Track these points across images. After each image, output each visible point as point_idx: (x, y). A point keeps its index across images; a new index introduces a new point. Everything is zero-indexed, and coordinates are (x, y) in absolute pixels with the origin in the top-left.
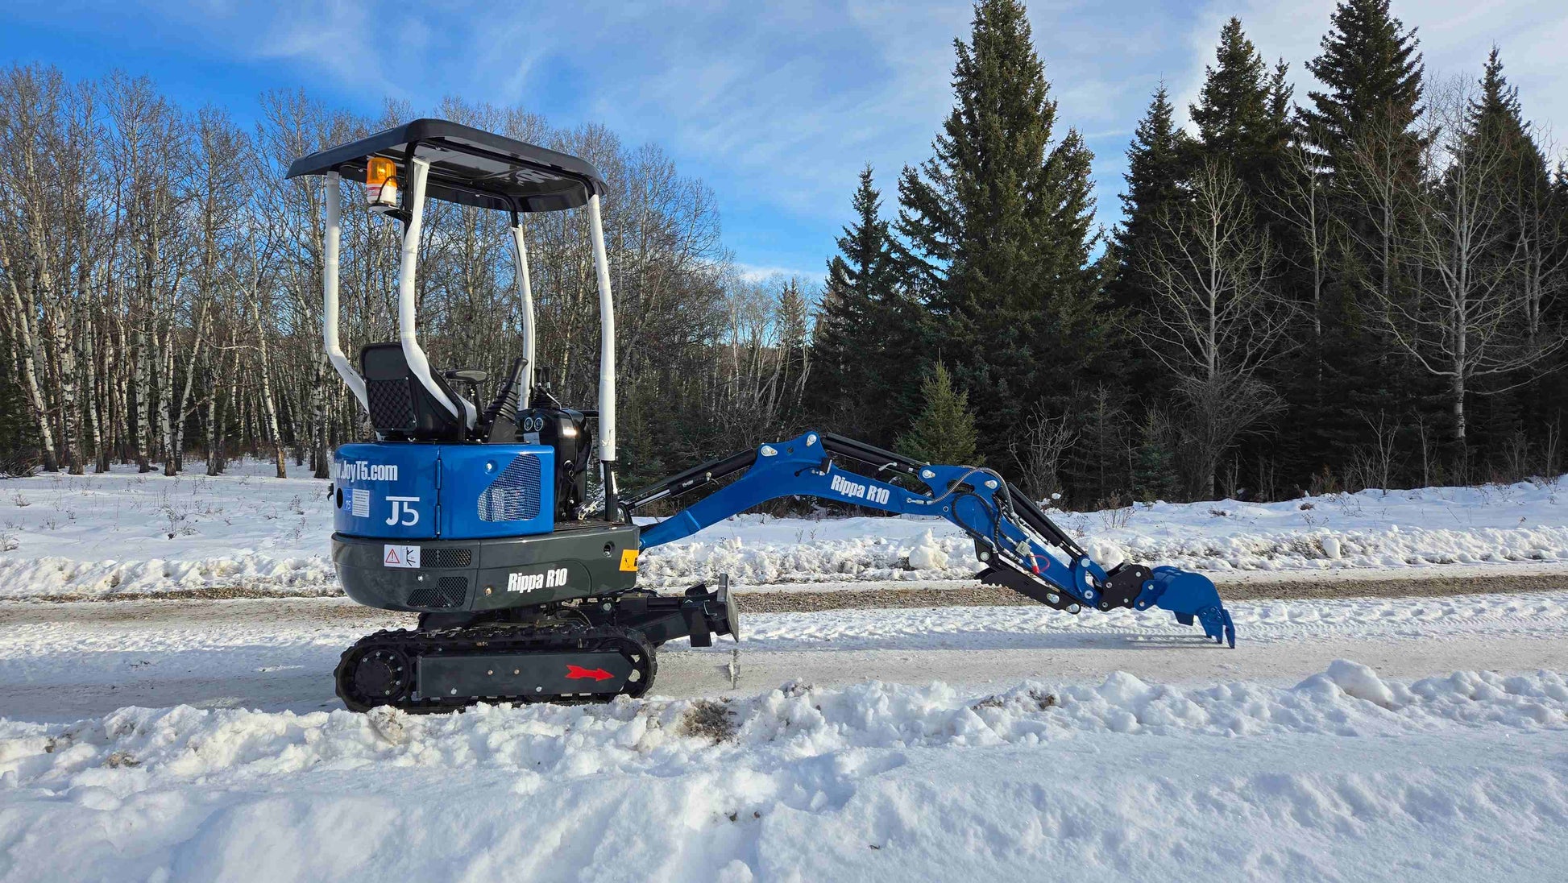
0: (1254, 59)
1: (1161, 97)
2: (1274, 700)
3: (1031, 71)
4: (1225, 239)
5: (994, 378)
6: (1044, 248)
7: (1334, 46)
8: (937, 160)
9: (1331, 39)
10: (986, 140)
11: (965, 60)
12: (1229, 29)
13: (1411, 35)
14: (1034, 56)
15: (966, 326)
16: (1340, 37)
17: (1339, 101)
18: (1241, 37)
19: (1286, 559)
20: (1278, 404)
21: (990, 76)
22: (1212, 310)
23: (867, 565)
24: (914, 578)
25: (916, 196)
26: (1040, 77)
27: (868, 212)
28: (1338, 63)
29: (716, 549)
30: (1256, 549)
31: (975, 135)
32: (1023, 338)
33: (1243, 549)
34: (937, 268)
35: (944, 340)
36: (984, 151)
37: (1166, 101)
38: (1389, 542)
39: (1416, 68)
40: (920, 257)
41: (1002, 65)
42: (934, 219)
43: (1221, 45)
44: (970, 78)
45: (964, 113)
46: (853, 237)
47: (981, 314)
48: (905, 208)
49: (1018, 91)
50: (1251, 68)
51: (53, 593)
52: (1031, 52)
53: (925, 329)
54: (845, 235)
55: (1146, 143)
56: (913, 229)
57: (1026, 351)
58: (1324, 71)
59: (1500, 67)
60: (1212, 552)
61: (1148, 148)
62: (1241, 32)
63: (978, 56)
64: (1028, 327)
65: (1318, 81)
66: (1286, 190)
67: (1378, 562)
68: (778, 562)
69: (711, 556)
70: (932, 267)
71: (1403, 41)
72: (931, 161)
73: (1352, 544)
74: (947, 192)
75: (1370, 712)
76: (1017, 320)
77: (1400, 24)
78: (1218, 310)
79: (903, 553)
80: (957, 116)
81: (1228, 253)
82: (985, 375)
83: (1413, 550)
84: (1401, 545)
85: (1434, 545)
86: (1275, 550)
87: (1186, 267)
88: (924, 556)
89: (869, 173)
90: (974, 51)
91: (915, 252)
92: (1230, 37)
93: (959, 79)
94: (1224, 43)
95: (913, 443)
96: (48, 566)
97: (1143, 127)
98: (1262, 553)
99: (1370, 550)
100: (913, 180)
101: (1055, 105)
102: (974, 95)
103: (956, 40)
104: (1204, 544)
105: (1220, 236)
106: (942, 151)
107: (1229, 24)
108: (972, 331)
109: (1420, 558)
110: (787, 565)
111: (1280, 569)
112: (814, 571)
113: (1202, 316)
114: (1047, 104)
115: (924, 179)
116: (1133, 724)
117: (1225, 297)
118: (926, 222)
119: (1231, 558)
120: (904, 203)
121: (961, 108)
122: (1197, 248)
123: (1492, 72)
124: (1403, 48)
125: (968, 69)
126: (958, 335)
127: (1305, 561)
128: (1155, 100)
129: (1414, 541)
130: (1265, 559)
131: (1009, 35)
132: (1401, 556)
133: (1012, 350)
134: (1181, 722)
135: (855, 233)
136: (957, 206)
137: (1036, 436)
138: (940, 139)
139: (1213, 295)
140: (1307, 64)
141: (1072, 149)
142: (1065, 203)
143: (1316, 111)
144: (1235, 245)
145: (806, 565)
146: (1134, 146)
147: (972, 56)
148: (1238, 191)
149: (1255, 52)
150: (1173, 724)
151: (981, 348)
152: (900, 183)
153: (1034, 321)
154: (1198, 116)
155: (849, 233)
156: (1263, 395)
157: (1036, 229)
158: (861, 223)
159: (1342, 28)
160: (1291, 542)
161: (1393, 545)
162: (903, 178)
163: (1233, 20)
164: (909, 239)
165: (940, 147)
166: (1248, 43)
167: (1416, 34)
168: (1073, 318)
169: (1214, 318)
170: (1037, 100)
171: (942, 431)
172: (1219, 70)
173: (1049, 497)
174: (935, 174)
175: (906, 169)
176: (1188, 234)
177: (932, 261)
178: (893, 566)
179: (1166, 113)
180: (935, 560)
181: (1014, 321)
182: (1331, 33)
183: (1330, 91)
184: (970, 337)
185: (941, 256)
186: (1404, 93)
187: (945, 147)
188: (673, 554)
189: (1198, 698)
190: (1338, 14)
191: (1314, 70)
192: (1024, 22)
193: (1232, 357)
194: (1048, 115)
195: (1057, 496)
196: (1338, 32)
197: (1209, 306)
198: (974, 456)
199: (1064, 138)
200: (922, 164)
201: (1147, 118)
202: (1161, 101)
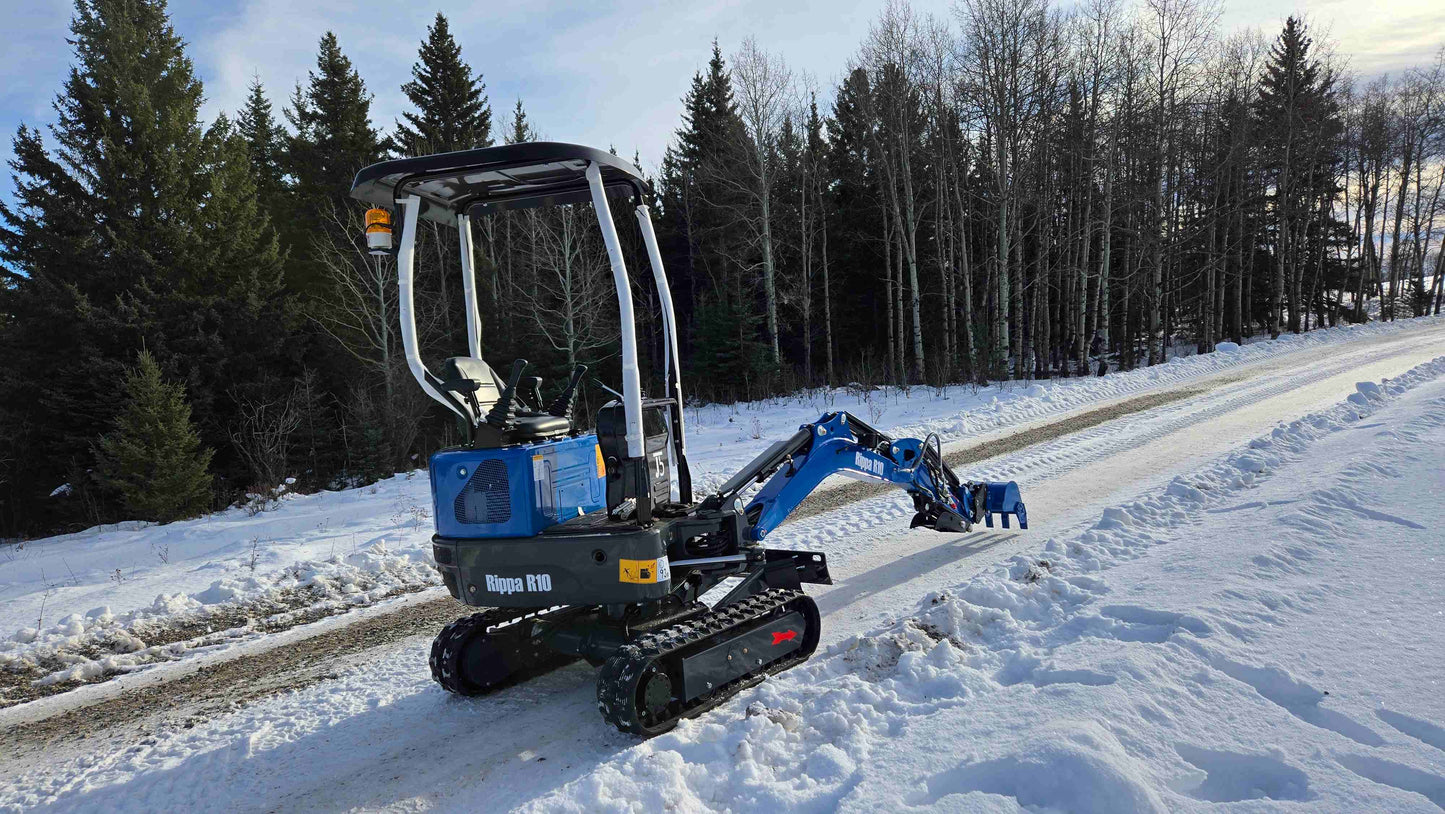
0: (352, 74)
1: (258, 91)
3: (170, 45)
7: (421, 77)
9: (419, 70)
11: (86, 16)
12: (327, 41)
13: (478, 79)
15: (141, 312)
16: (425, 70)
17: (431, 124)
18: (338, 51)
22: (382, 298)
26: (180, 54)
28: (426, 92)
32: (209, 326)
37: (263, 96)
39: (484, 108)
43: (321, 55)
45: (89, 75)
48: (16, 173)
50: (351, 81)
52: (166, 25)
55: (248, 134)
57: (216, 338)
58: (415, 96)
59: (524, 116)
61: (251, 139)
62: (338, 46)
63: (103, 16)
64: (215, 313)
65: (411, 103)
71: (473, 83)
76: (199, 305)
77: (469, 69)
78: (387, 298)
80: (79, 76)
87: (354, 259)
92: (329, 49)
93: (79, 37)
94: (323, 53)
97: (244, 118)
100: (32, 142)
102: (100, 57)
106: (68, 114)
107: (326, 37)
108: (147, 316)
113: (373, 303)
117: (391, 286)
120: (19, 167)
121: (85, 69)
123: (520, 118)
124: (473, 89)
125: (91, 27)
126: (133, 322)
128: (253, 93)
133: (200, 337)
139: (381, 284)
147: (94, 15)
149: (353, 67)
151: (162, 335)
152: (16, 144)
153: (220, 308)
159: (427, 62)
162: (20, 140)
163: (329, 34)
165: (63, 109)
166: (345, 58)
167: (482, 79)
169: (384, 306)
171: (161, 427)
172: (321, 78)
173: (283, 483)
175: (24, 129)
179: (265, 108)
181: (196, 306)
182: (417, 64)
183: (422, 114)
186: (479, 125)
187: (70, 109)
190: (423, 50)
191: (407, 93)
195: (292, 480)
196: (423, 65)
197: (378, 295)
198: (200, 450)
199: (214, 121)
200: (51, 127)
201: (246, 109)
202: (258, 96)
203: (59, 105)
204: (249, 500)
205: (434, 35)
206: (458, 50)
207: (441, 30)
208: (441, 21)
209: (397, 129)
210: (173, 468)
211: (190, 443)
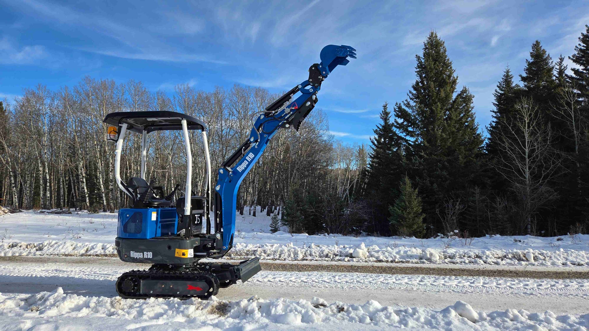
0: (546, 56)
1: (508, 72)
2: (428, 315)
3: (447, 65)
4: (531, 128)
5: (432, 183)
6: (453, 133)
7: (581, 50)
8: (409, 100)
9: (579, 47)
10: (429, 91)
11: (420, 63)
12: (535, 45)
14: (448, 60)
16: (583, 46)
17: (585, 71)
18: (540, 48)
19: (509, 261)
20: (555, 196)
21: (430, 68)
22: (527, 157)
23: (336, 255)
24: (353, 261)
25: (401, 113)
26: (451, 68)
27: (386, 119)
28: (583, 56)
29: (283, 247)
30: (497, 256)
31: (424, 90)
32: (444, 168)
33: (491, 256)
34: (410, 141)
35: (411, 168)
36: (429, 96)
37: (510, 74)
38: (556, 256)
40: (403, 136)
41: (435, 64)
42: (408, 122)
43: (532, 51)
44: (422, 68)
45: (420, 82)
46: (380, 129)
47: (426, 158)
48: (397, 118)
49: (442, 73)
50: (546, 59)
51: (67, 253)
52: (447, 58)
53: (403, 164)
54: (377, 128)
55: (502, 90)
56: (400, 126)
57: (444, 172)
58: (577, 60)
60: (478, 257)
61: (503, 92)
62: (540, 46)
63: (425, 61)
64: (446, 163)
65: (574, 64)
66: (561, 107)
67: (549, 264)
68: (304, 253)
69: (280, 249)
70: (407, 140)
72: (406, 100)
73: (540, 256)
74: (413, 112)
75: (464, 323)
76: (441, 160)
78: (529, 157)
79: (351, 251)
80: (417, 83)
81: (532, 134)
82: (428, 183)
83: (567, 259)
84: (562, 257)
85: (576, 258)
86: (505, 257)
87: (515, 140)
88: (358, 253)
89: (386, 105)
90: (424, 59)
91: (401, 135)
92: (536, 48)
93: (418, 70)
94: (533, 50)
95: (395, 208)
96: (68, 244)
97: (500, 84)
98: (499, 258)
99: (547, 259)
100: (400, 108)
101: (457, 77)
102: (424, 75)
103: (416, 56)
104: (475, 253)
105: (529, 127)
106: (411, 96)
107: (535, 43)
108: (423, 165)
109: (568, 263)
110: (307, 254)
111: (504, 265)
112: (316, 257)
113: (523, 159)
114: (454, 77)
115: (404, 107)
116: (368, 320)
117: (532, 151)
118: (405, 123)
119: (485, 259)
120: (396, 116)
121: (419, 80)
122: (519, 132)
125: (421, 65)
126: (417, 166)
127: (517, 262)
128: (505, 73)
129: (568, 255)
130: (499, 260)
131: (438, 52)
132: (560, 262)
133: (439, 172)
134: (387, 321)
135: (381, 127)
136: (417, 117)
137: (448, 206)
138: (410, 92)
139: (527, 151)
140: (569, 58)
141: (465, 94)
142: (462, 115)
143: (574, 76)
144: (535, 130)
145: (314, 254)
146: (496, 91)
147: (423, 61)
148: (536, 108)
149: (547, 53)
150: (383, 321)
151: (426, 171)
152: (394, 109)
153: (448, 161)
154: (524, 79)
155: (378, 128)
156: (548, 192)
157: (449, 125)
158: (383, 123)
159: (584, 42)
160: (513, 254)
161: (558, 257)
162: (396, 107)
163: (537, 42)
164: (398, 130)
165: (410, 95)
166: (544, 50)
168: (465, 160)
169: (527, 160)
170: (449, 76)
171: (407, 204)
172: (531, 61)
173: (453, 231)
174: (408, 105)
175: (397, 104)
176: (515, 126)
177: (408, 138)
178: (347, 256)
179: (510, 78)
180: (363, 254)
181: (440, 161)
182: (579, 45)
183: (580, 68)
184: (422, 167)
185: (412, 136)
187: (412, 95)
188: (267, 248)
189: (398, 312)
190: (582, 37)
191: (572, 59)
192: (444, 47)
193: (535, 177)
194: (454, 82)
195: (456, 231)
196: (582, 44)
197: (525, 155)
198: (421, 214)
199: (461, 90)
200: (403, 102)
201: (502, 80)
204: (439, 236)
210: (409, 219)
211: (417, 211)
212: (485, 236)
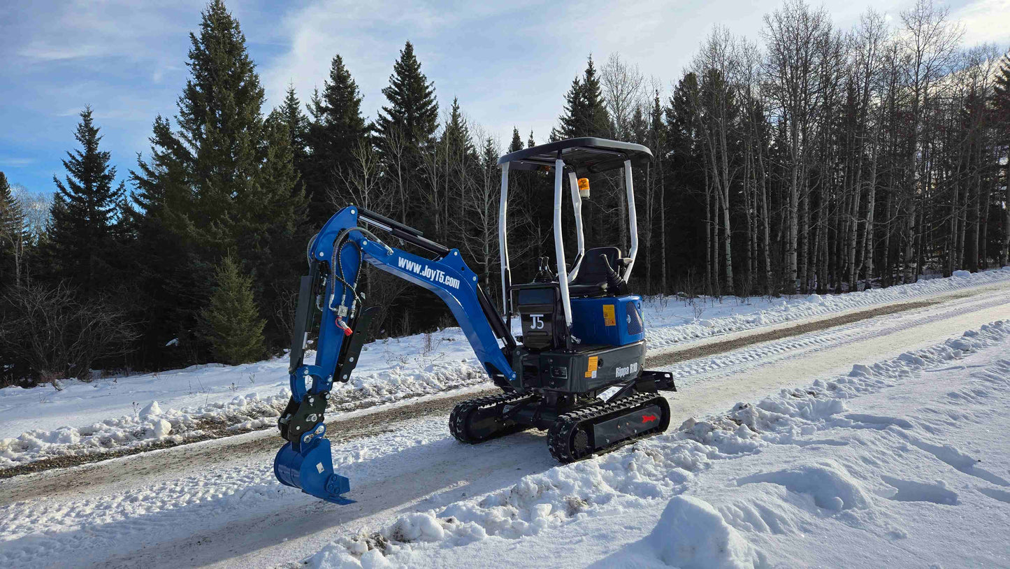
0: (351, 81)
1: (292, 93)
7: (395, 83)
9: (394, 79)
12: (336, 61)
13: (431, 84)
14: (247, 56)
15: (224, 232)
16: (397, 79)
18: (343, 67)
27: (89, 143)
28: (397, 93)
32: (264, 242)
37: (295, 96)
45: (198, 85)
46: (77, 161)
47: (231, 224)
50: (350, 86)
52: (245, 53)
54: (69, 159)
57: (267, 250)
58: (390, 96)
59: (458, 108)
62: (343, 64)
63: (207, 47)
65: (388, 101)
71: (427, 87)
77: (426, 78)
80: (192, 85)
89: (89, 114)
90: (204, 44)
92: (337, 66)
93: (193, 61)
94: (333, 69)
97: (283, 111)
100: (164, 126)
102: (204, 74)
103: (191, 34)
106: (186, 109)
107: (336, 58)
108: (228, 235)
120: (155, 142)
121: (195, 81)
123: (455, 109)
124: (427, 91)
125: (201, 55)
126: (219, 239)
128: (289, 95)
131: (229, 39)
133: (258, 250)
135: (80, 159)
138: (183, 100)
147: (202, 47)
149: (352, 77)
153: (270, 231)
155: (73, 158)
158: (83, 150)
159: (399, 74)
162: (157, 125)
163: (338, 56)
166: (347, 71)
167: (433, 85)
171: (236, 305)
172: (332, 84)
175: (159, 119)
179: (296, 104)
181: (256, 230)
182: (392, 75)
183: (394, 108)
186: (430, 114)
187: (186, 106)
191: (385, 94)
192: (239, 32)
196: (396, 75)
198: (258, 320)
199: (270, 113)
200: (176, 117)
201: (284, 105)
202: (292, 96)
203: (180, 103)
205: (404, 56)
206: (419, 66)
207: (408, 53)
208: (409, 47)
209: (378, 118)
211: (253, 315)
212: (373, 341)
